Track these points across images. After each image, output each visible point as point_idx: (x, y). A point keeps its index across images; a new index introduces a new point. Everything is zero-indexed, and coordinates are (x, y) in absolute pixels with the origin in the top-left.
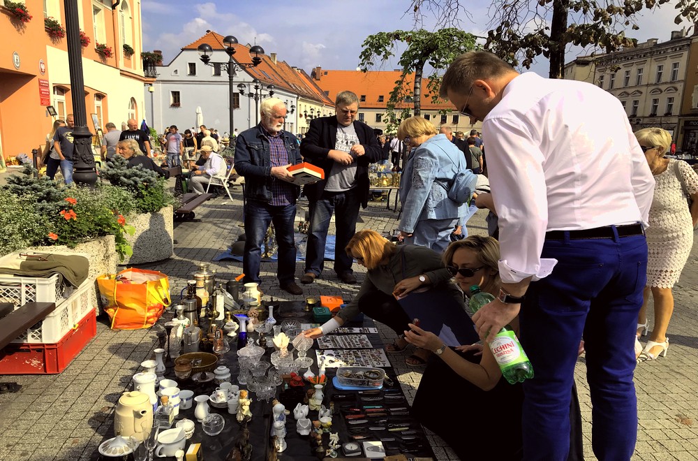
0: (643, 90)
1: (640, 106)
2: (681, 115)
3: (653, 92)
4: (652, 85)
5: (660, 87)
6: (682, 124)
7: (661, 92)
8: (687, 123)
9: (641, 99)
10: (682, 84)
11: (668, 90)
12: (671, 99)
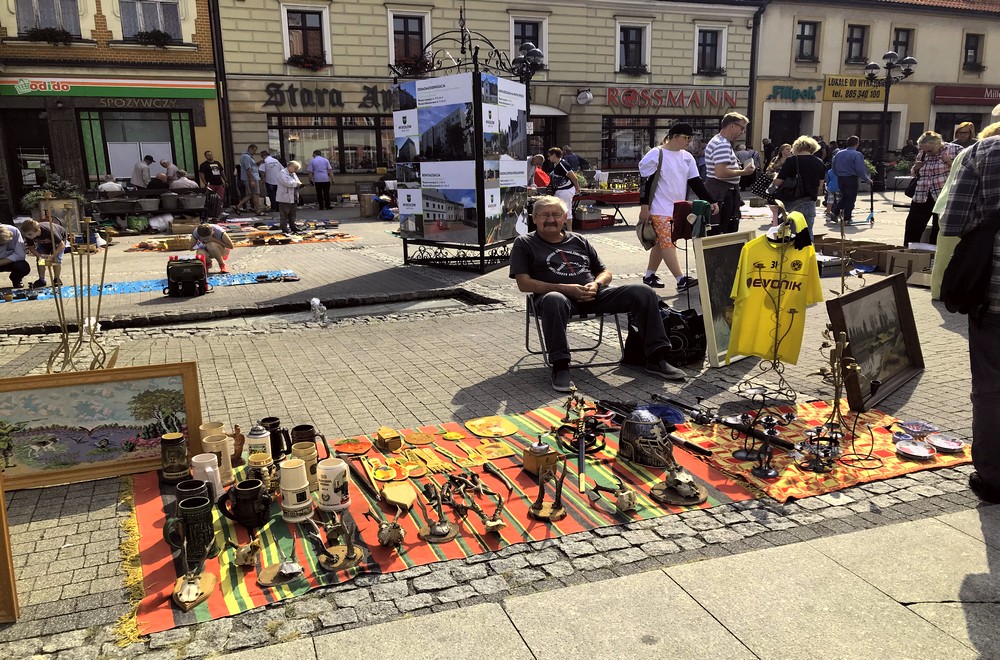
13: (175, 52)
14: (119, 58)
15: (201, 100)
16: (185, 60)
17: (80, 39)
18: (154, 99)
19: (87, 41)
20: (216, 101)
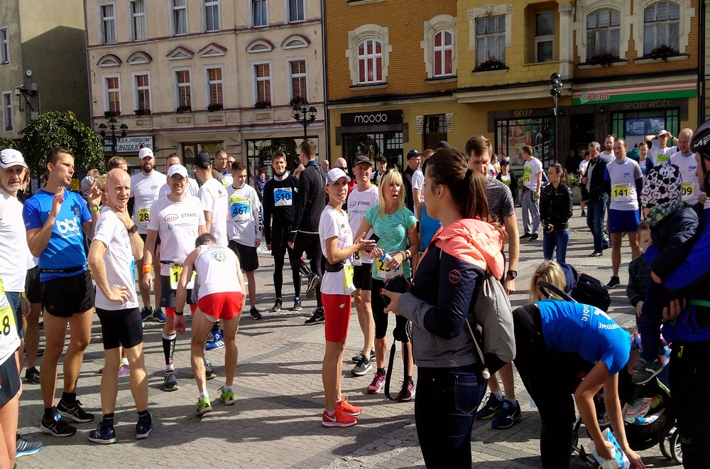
0: (228, 41)
1: (228, 83)
2: (328, 102)
3: (254, 46)
4: (244, 29)
5: (267, 35)
6: (336, 122)
7: (273, 47)
8: (347, 119)
9: (226, 64)
10: (318, 28)
11: (289, 42)
12: (297, 66)
13: (674, 61)
14: (639, 71)
15: (687, 99)
16: (679, 67)
17: (618, 60)
18: (657, 100)
19: (623, 60)
20: (697, 98)
